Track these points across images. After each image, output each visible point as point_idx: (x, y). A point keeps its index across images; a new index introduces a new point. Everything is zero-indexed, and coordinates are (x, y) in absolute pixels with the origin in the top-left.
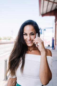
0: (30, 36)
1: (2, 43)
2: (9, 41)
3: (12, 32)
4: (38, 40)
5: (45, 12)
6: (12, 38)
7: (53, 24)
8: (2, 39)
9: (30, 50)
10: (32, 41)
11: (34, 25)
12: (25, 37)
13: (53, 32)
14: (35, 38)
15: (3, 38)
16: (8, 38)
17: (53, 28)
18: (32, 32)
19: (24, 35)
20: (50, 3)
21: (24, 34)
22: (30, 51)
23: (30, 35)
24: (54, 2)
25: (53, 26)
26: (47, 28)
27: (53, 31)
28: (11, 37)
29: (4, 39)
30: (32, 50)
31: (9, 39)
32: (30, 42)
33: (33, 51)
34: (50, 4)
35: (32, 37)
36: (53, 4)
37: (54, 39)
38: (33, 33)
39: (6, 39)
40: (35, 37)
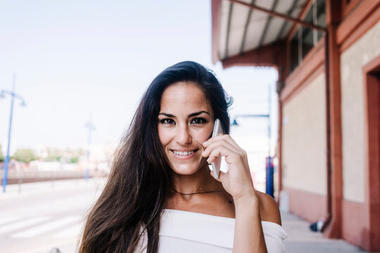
0: (187, 129)
1: (41, 176)
2: (70, 168)
3: (90, 126)
4: (224, 147)
5: (235, 48)
6: (88, 154)
7: (270, 100)
8: (38, 159)
9: (182, 194)
10: (196, 150)
11: (206, 83)
12: (165, 133)
13: (269, 136)
14: (211, 136)
15: (45, 155)
16: (69, 156)
17: (268, 116)
18: (197, 110)
19: (163, 121)
20: (256, 14)
21: (161, 117)
22: (184, 198)
23: (187, 122)
24: (272, 13)
25: (270, 108)
26: (245, 116)
27: (269, 130)
28: (81, 152)
29: (50, 159)
30: (192, 194)
31: (74, 161)
32: (186, 153)
33: (197, 199)
34: (259, 19)
35: (198, 133)
36: (270, 19)
37: (276, 162)
38: (203, 115)
39: (58, 159)
40: (209, 134)
